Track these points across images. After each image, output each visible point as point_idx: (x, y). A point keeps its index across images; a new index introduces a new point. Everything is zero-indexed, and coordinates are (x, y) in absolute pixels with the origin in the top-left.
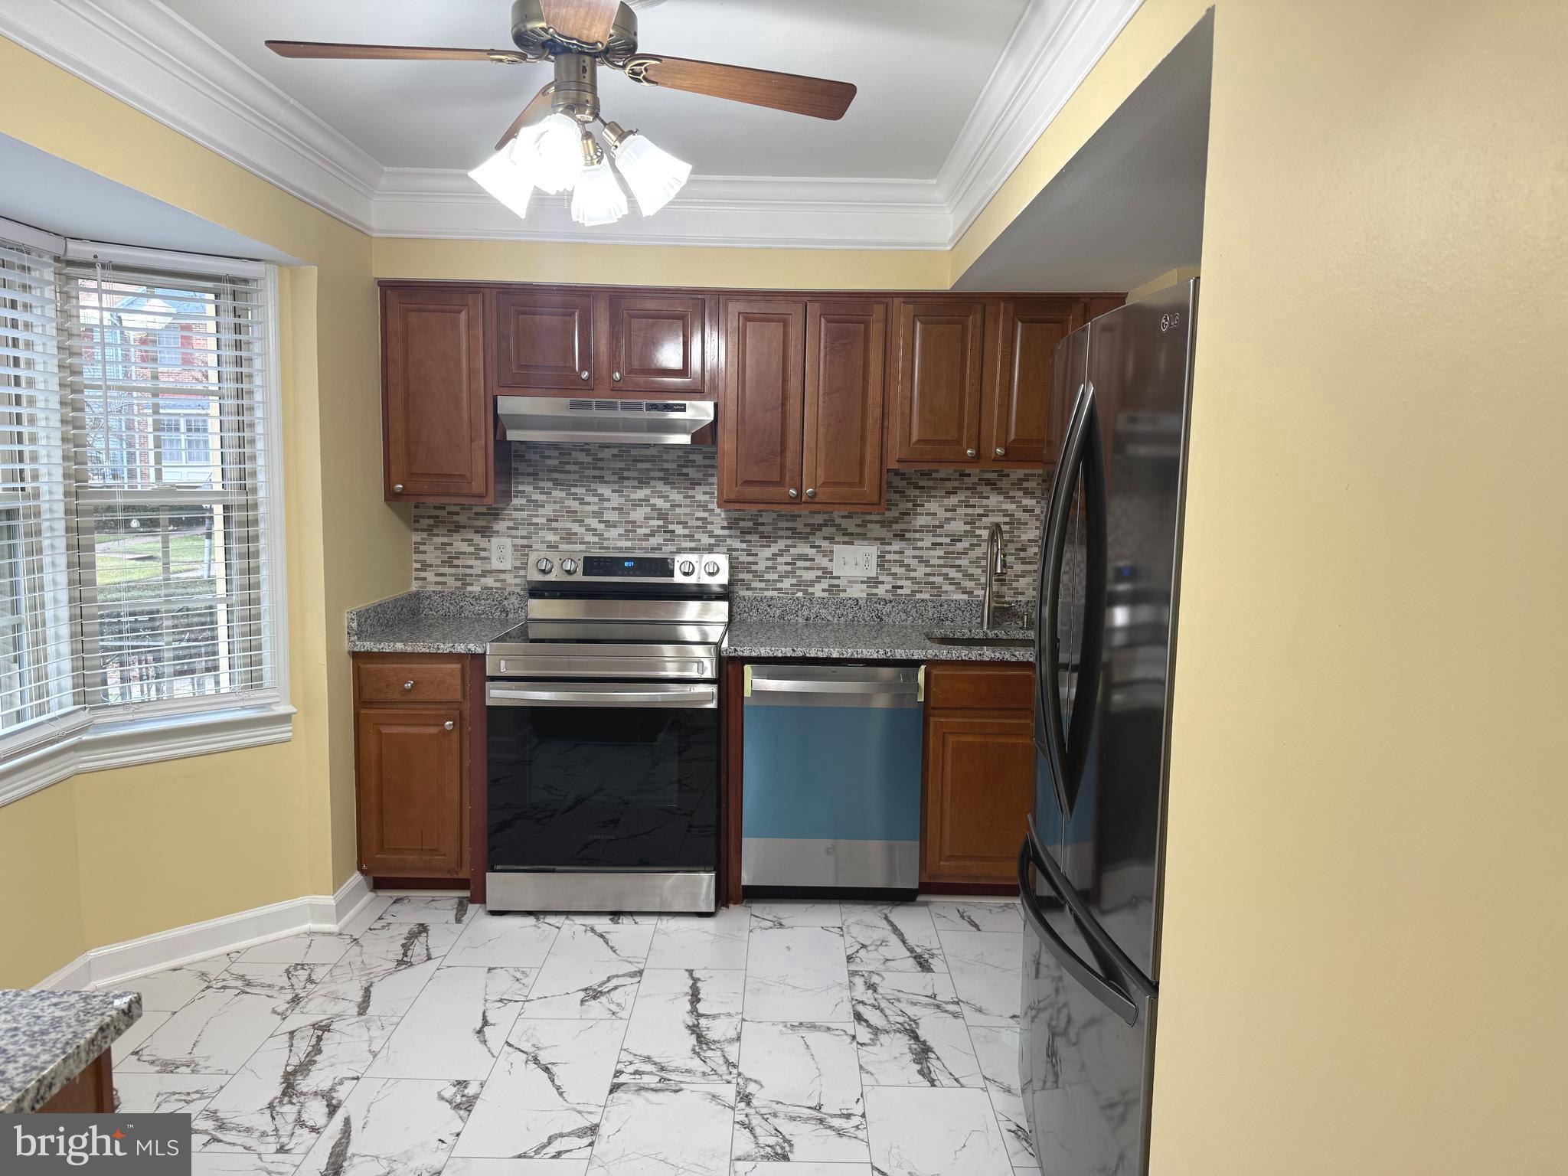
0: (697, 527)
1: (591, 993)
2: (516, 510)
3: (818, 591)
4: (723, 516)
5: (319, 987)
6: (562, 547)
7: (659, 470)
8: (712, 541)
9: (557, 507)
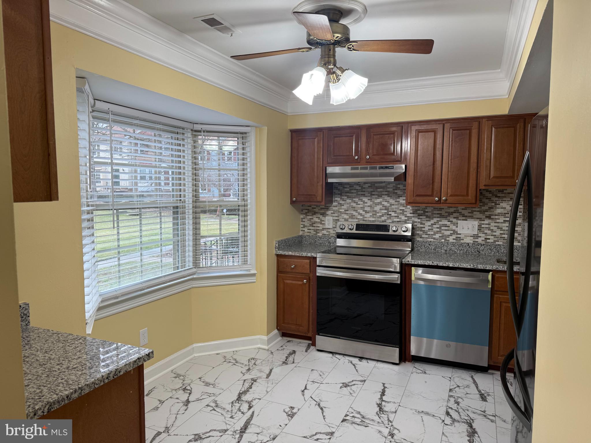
0: (400, 213)
1: (345, 385)
2: (334, 207)
3: (451, 239)
4: (411, 208)
5: (257, 366)
6: (349, 220)
7: (386, 191)
8: (406, 218)
9: (348, 205)
